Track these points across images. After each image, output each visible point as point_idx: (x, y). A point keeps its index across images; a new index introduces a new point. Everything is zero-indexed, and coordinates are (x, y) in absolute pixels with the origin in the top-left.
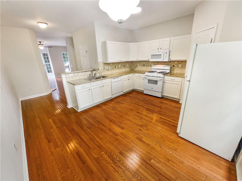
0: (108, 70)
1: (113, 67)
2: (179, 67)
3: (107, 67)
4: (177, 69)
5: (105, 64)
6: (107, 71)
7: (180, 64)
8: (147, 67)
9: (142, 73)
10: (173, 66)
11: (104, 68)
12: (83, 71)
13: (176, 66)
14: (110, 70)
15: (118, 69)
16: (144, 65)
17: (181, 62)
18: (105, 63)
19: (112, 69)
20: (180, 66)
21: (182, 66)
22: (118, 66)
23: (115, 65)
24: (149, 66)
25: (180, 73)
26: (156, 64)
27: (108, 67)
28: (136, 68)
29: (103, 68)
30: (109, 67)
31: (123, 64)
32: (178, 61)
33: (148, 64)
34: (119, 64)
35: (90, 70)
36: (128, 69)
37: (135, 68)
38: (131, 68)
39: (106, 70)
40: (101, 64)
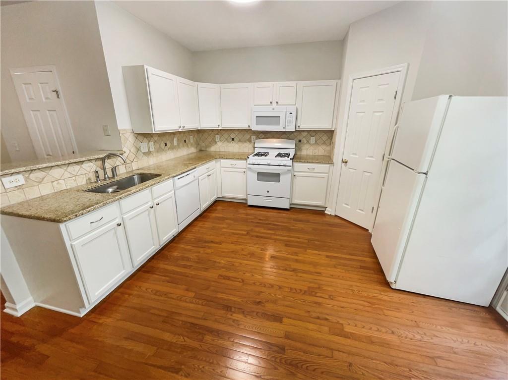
0: (148, 153)
1: (160, 145)
2: (311, 143)
3: (144, 146)
4: (307, 146)
5: (140, 138)
6: (145, 158)
7: (312, 138)
8: (240, 144)
9: (238, 159)
10: (300, 141)
11: (136, 148)
12: (67, 162)
13: (304, 140)
14: (154, 155)
15: (173, 149)
16: (233, 139)
17: (315, 133)
18: (138, 134)
19: (159, 150)
20: (313, 141)
21: (316, 142)
22: (172, 142)
23: (166, 139)
24: (245, 142)
25: (314, 154)
26: (262, 137)
27: (148, 144)
28: (210, 146)
29: (133, 150)
30: (151, 144)
31: (182, 135)
32: (309, 131)
33: (243, 136)
34: (172, 136)
35: (96, 157)
36: (193, 150)
37: (207, 146)
38: (199, 148)
39: (144, 153)
40: (127, 135)
